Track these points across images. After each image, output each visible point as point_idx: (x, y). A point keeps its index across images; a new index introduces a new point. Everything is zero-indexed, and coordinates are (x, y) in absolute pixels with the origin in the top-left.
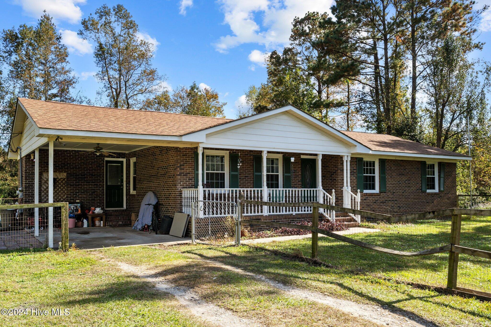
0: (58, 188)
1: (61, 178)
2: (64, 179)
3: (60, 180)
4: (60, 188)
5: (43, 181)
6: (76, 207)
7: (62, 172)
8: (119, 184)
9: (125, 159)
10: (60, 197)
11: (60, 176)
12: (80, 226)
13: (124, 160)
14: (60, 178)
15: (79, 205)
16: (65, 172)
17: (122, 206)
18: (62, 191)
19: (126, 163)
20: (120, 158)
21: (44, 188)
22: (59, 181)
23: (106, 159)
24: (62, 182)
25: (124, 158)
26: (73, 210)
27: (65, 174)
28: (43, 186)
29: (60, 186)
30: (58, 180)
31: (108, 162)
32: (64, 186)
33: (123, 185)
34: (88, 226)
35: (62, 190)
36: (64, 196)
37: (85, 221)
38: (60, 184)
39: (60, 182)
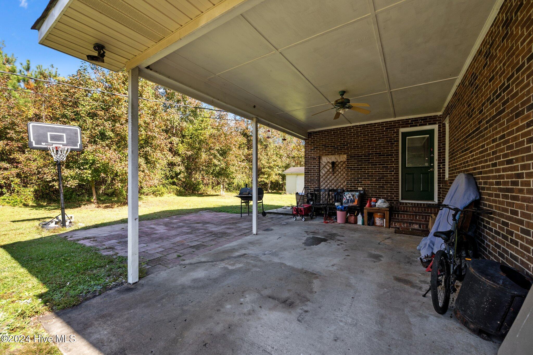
0: (337, 172)
1: (342, 161)
2: (344, 162)
3: (340, 163)
4: (340, 173)
5: (322, 166)
6: (353, 196)
7: (341, 154)
8: (427, 164)
9: (437, 126)
10: (339, 184)
11: (340, 159)
12: (353, 222)
13: (435, 127)
14: (339, 161)
15: (358, 193)
16: (344, 154)
17: (432, 199)
18: (342, 177)
19: (439, 130)
20: (426, 125)
21: (322, 173)
22: (338, 164)
23: (402, 130)
24: (342, 165)
25: (435, 124)
26: (348, 200)
27: (345, 156)
28: (322, 171)
29: (339, 170)
30: (337, 163)
31: (405, 135)
32: (344, 170)
33: (433, 167)
34: (363, 224)
35: (342, 175)
36: (344, 182)
37: (360, 217)
38: (340, 168)
39: (340, 165)
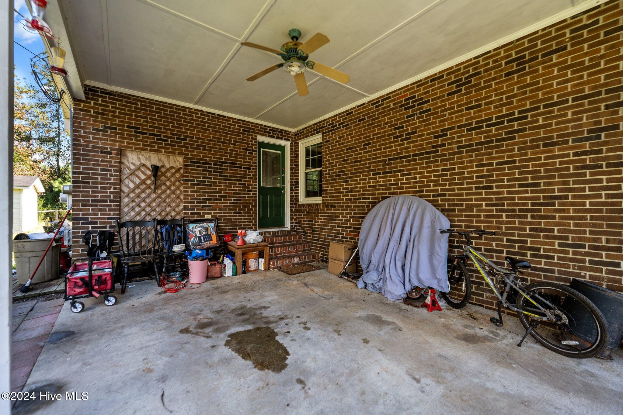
0: (163, 187)
1: (172, 168)
2: (178, 170)
3: (168, 170)
4: (169, 188)
5: (126, 172)
6: (207, 230)
7: (174, 153)
8: (278, 185)
9: (289, 143)
10: (168, 209)
11: (169, 162)
12: (218, 275)
13: (287, 144)
14: (168, 166)
15: (212, 225)
16: (180, 154)
17: (283, 224)
18: (173, 196)
19: (291, 149)
20: (281, 139)
21: (128, 187)
22: (166, 172)
24: (173, 175)
25: (288, 140)
26: (199, 238)
27: (181, 159)
28: (126, 181)
29: (168, 183)
30: (163, 170)
31: (262, 145)
32: (177, 183)
33: (284, 188)
34: (235, 273)
35: (173, 192)
36: (178, 206)
37: (227, 262)
38: (169, 180)
39: (168, 175)
